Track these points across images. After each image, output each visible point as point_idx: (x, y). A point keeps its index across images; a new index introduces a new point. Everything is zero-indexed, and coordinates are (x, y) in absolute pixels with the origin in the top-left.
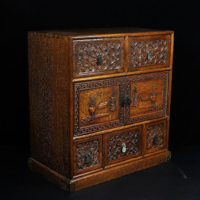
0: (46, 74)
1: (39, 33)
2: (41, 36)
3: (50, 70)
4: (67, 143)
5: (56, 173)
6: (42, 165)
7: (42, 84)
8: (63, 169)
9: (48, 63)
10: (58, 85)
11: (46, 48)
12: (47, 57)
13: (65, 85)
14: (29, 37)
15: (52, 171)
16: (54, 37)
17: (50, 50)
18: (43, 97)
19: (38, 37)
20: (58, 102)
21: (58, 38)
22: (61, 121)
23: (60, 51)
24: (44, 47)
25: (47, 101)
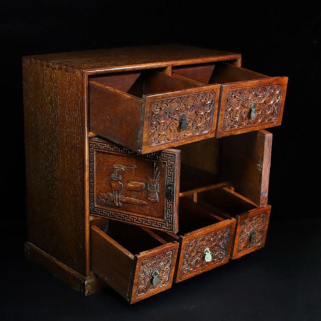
0: (50, 122)
1: (39, 61)
2: (42, 65)
3: (55, 116)
4: (81, 225)
5: (65, 267)
6: (45, 254)
7: (44, 136)
8: (75, 261)
9: (52, 105)
10: (66, 140)
11: (49, 84)
12: (51, 97)
13: (77, 140)
14: (23, 65)
15: (60, 264)
16: (60, 69)
17: (56, 87)
18: (45, 154)
19: (37, 67)
20: (68, 164)
21: (67, 70)
22: (72, 192)
23: (69, 90)
24: (47, 82)
25: (52, 161)
